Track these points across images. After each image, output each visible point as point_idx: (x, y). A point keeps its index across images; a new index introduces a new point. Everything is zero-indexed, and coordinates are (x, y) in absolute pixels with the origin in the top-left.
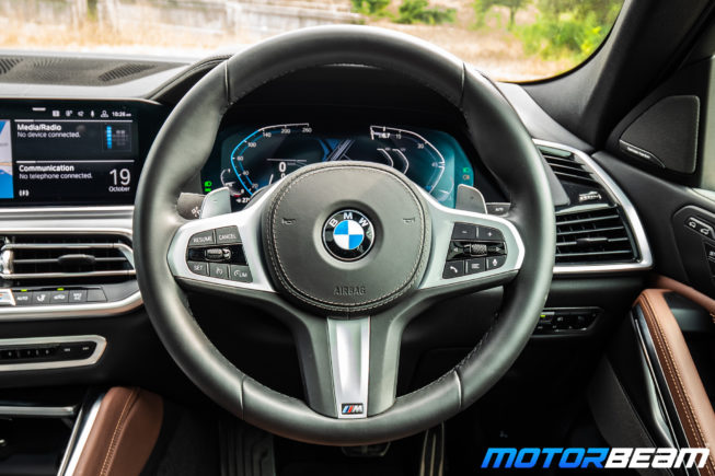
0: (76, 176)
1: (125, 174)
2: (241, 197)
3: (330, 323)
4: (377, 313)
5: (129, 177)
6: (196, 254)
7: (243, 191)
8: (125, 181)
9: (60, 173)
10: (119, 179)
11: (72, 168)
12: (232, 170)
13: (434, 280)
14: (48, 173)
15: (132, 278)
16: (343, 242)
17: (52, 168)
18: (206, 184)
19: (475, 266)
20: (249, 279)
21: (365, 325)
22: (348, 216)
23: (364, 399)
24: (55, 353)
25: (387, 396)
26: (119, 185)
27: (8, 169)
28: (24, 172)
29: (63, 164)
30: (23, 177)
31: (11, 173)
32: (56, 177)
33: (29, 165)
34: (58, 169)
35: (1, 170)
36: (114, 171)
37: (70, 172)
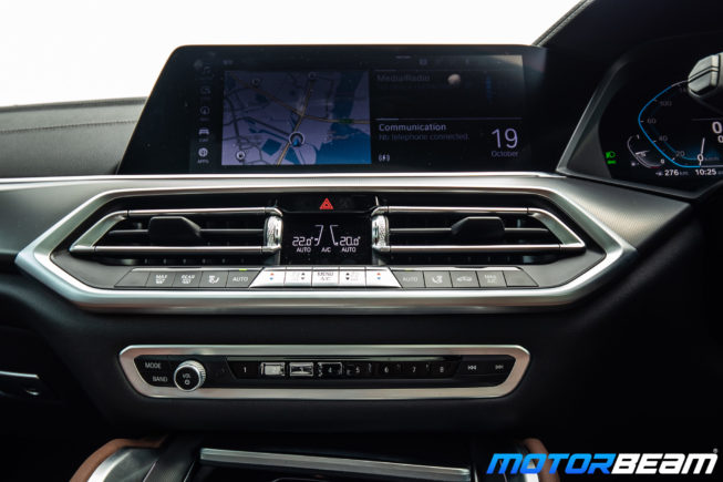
0: (449, 137)
1: (511, 135)
2: (663, 168)
5: (516, 138)
7: (663, 161)
8: (512, 143)
9: (429, 133)
10: (504, 141)
11: (443, 127)
12: (642, 135)
14: (414, 132)
17: (415, 127)
18: (608, 155)
24: (454, 370)
26: (504, 148)
27: (366, 129)
28: (385, 132)
29: (432, 122)
30: (384, 137)
31: (369, 133)
32: (424, 137)
33: (390, 123)
34: (427, 129)
35: (357, 130)
36: (498, 131)
37: (441, 132)
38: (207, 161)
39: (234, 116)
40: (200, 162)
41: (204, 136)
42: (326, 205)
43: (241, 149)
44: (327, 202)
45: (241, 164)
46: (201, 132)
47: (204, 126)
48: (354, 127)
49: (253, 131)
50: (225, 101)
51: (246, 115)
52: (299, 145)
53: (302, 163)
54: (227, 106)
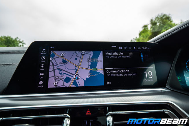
0: (130, 75)
1: (150, 73)
5: (152, 74)
9: (124, 73)
10: (148, 76)
11: (128, 71)
14: (119, 73)
17: (120, 71)
18: (179, 78)
26: (148, 78)
27: (102, 72)
28: (109, 73)
29: (124, 69)
30: (108, 75)
31: (103, 74)
32: (122, 75)
33: (110, 70)
34: (123, 72)
35: (99, 73)
36: (146, 72)
37: (128, 73)
38: (42, 86)
39: (54, 68)
40: (39, 87)
41: (42, 76)
42: (88, 113)
43: (56, 81)
44: (88, 111)
45: (56, 87)
46: (41, 74)
47: (42, 72)
48: (98, 71)
49: (60, 74)
50: (50, 62)
51: (58, 68)
52: (78, 79)
53: (79, 86)
54: (51, 64)
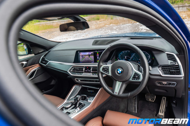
3: (117, 81)
4: (123, 82)
6: (103, 69)
13: (131, 80)
15: (97, 73)
16: (119, 72)
19: (136, 79)
20: (109, 74)
21: (121, 83)
22: (120, 68)
23: (118, 92)
25: (121, 93)
